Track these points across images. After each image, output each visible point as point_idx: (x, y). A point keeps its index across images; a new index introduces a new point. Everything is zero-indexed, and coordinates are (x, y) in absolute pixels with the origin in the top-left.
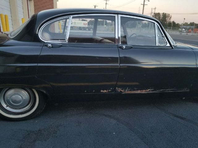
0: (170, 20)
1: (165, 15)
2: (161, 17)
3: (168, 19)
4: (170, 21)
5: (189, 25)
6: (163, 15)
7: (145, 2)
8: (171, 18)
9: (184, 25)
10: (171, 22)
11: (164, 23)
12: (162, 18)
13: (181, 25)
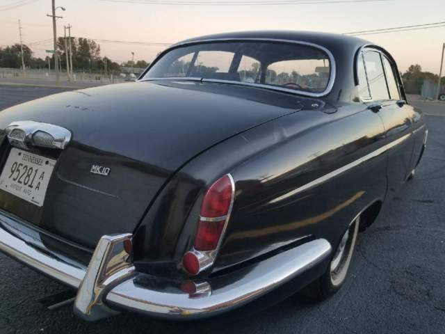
0: (98, 54)
1: (84, 44)
2: (77, 47)
3: (93, 52)
4: (98, 56)
5: (135, 66)
6: (80, 44)
7: (56, 11)
8: (98, 50)
9: (127, 65)
10: (102, 59)
11: (87, 60)
12: (80, 49)
13: (121, 66)
